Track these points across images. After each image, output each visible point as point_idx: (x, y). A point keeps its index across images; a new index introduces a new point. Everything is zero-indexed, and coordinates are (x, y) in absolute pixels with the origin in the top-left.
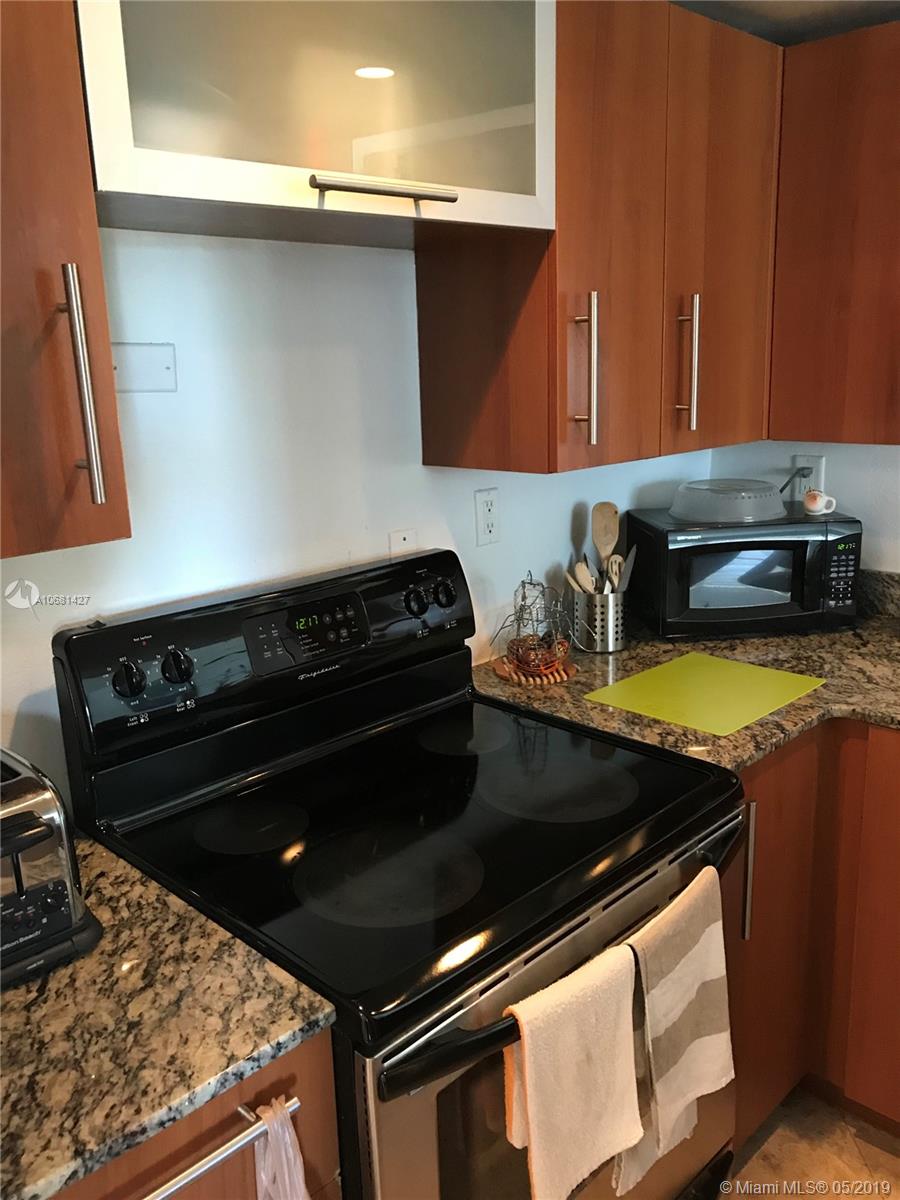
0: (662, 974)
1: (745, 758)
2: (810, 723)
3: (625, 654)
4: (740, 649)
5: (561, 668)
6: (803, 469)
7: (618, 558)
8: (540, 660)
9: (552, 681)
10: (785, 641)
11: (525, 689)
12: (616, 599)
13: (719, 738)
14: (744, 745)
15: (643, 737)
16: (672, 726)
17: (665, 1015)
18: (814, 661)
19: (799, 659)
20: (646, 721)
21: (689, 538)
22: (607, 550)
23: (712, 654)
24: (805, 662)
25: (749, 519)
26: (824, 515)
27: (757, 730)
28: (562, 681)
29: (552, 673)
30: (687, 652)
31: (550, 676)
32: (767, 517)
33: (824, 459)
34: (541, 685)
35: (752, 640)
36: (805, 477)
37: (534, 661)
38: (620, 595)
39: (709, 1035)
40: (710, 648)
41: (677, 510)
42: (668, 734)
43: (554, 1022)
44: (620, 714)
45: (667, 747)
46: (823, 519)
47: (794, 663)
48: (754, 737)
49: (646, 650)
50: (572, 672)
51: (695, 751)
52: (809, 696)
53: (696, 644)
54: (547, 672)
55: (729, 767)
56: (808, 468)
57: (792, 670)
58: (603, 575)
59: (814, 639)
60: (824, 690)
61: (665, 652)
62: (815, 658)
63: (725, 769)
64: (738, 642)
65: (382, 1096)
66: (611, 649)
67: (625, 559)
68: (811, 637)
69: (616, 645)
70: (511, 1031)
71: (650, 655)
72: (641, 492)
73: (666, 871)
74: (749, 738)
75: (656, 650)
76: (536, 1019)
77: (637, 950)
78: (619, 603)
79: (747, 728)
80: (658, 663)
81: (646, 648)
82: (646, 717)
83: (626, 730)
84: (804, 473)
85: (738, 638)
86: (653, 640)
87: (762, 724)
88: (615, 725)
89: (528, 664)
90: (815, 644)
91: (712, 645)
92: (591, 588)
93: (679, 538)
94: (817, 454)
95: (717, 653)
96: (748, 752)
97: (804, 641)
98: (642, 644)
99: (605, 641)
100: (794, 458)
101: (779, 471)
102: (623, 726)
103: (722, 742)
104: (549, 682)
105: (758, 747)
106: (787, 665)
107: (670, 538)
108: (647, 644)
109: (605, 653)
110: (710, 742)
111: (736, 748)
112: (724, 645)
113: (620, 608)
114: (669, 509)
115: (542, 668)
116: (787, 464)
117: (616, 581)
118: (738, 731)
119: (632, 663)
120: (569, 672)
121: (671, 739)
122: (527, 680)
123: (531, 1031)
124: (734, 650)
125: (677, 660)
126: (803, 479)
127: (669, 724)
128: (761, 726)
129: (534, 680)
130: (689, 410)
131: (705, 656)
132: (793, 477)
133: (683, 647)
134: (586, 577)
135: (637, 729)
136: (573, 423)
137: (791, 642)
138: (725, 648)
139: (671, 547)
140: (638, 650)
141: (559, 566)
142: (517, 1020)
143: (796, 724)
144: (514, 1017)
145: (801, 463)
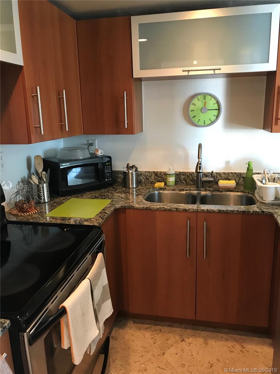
0: (96, 285)
1: (100, 222)
2: (112, 211)
3: (52, 202)
4: (84, 196)
5: (33, 209)
6: (91, 143)
7: (44, 173)
8: (28, 207)
9: (33, 213)
10: (96, 192)
11: (24, 216)
12: (46, 185)
13: (91, 219)
14: (99, 219)
15: (69, 223)
16: (76, 218)
17: (98, 297)
18: (106, 196)
19: (102, 196)
20: (68, 218)
21: (66, 164)
22: (40, 170)
23: (77, 198)
24: (103, 196)
25: (81, 158)
26: (101, 155)
27: (100, 215)
28: (36, 212)
29: (31, 211)
30: (70, 199)
31: (31, 212)
32: (86, 157)
33: (96, 141)
34: (29, 215)
35: (87, 193)
36: (92, 146)
37: (25, 207)
38: (47, 184)
39: (106, 301)
40: (76, 197)
41: (59, 156)
42: (76, 220)
43: (74, 305)
44: (59, 218)
45: (78, 224)
46: (100, 157)
47: (101, 197)
48: (100, 216)
49: (57, 200)
50: (38, 210)
51: (86, 223)
52: (109, 204)
53: (72, 196)
54: (30, 210)
55: (97, 225)
56: (93, 143)
57: (101, 198)
58: (40, 179)
59: (103, 190)
60: (112, 202)
61: (63, 200)
62: (106, 195)
63: (96, 226)
64: (83, 194)
65: (30, 344)
66: (46, 201)
67: (47, 173)
68: (102, 190)
69: (48, 200)
70: (64, 311)
71: (59, 201)
72: (46, 152)
73: (89, 257)
74: (99, 217)
75: (60, 200)
76: (70, 305)
77: (90, 279)
78: (48, 186)
79: (97, 215)
80: (63, 203)
81: (57, 199)
82: (67, 217)
83: (63, 222)
84: (91, 144)
85: (83, 193)
86: (58, 197)
87: (100, 213)
88: (59, 221)
89: (24, 209)
90: (104, 191)
91: (76, 196)
92: (37, 183)
93: (63, 165)
94: (94, 139)
95: (79, 198)
96: (101, 221)
97: (101, 191)
98: (55, 199)
99: (44, 199)
100: (88, 141)
101: (84, 144)
102: (62, 221)
103: (92, 220)
104: (32, 214)
105: (102, 219)
106: (100, 198)
107: (60, 165)
108: (57, 198)
109: (45, 203)
110: (89, 220)
111: (97, 220)
112: (79, 195)
113: (48, 188)
114: (56, 156)
115: (29, 209)
116: (86, 142)
117: (45, 179)
118: (95, 216)
119: (55, 204)
120: (37, 209)
121: (78, 222)
122: (24, 214)
123: (70, 309)
124: (83, 196)
125: (68, 201)
126: (91, 146)
127: (75, 218)
128: (101, 213)
129: (26, 214)
130: (65, 125)
131: (76, 199)
132: (89, 146)
133: (68, 197)
134: (35, 180)
135: (66, 221)
136: (35, 128)
137: (97, 192)
138: (81, 196)
139: (61, 167)
140: (55, 200)
141: (25, 177)
142: (65, 308)
143: (109, 212)
144: (64, 307)
145: (90, 142)
